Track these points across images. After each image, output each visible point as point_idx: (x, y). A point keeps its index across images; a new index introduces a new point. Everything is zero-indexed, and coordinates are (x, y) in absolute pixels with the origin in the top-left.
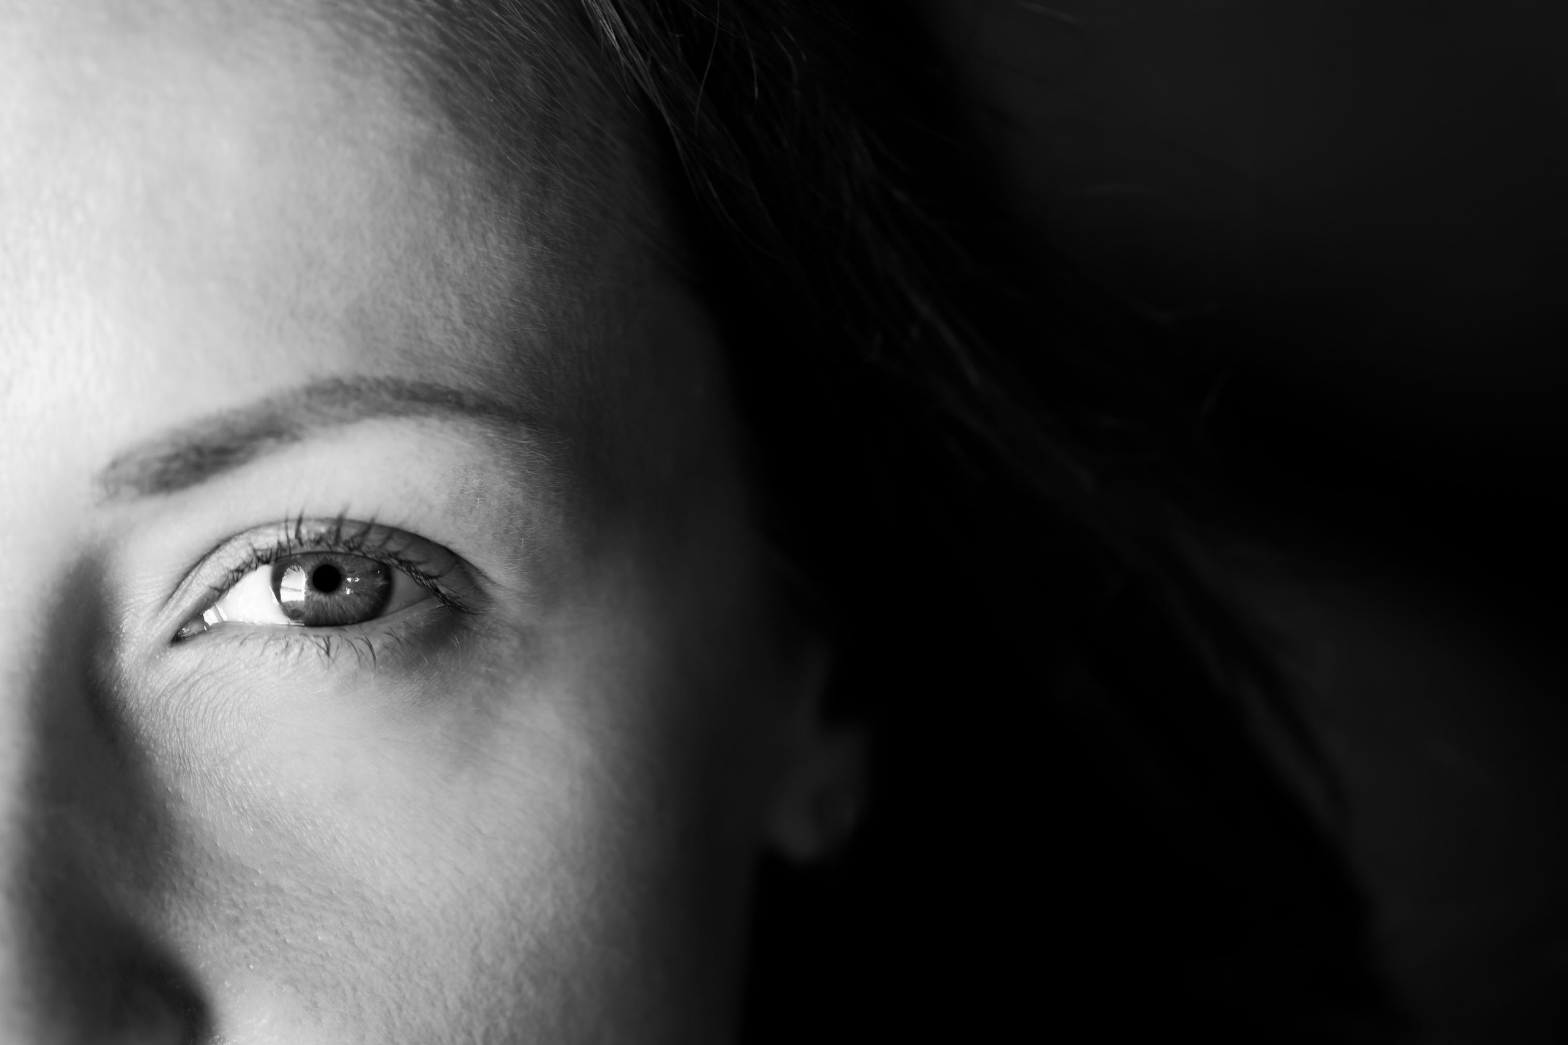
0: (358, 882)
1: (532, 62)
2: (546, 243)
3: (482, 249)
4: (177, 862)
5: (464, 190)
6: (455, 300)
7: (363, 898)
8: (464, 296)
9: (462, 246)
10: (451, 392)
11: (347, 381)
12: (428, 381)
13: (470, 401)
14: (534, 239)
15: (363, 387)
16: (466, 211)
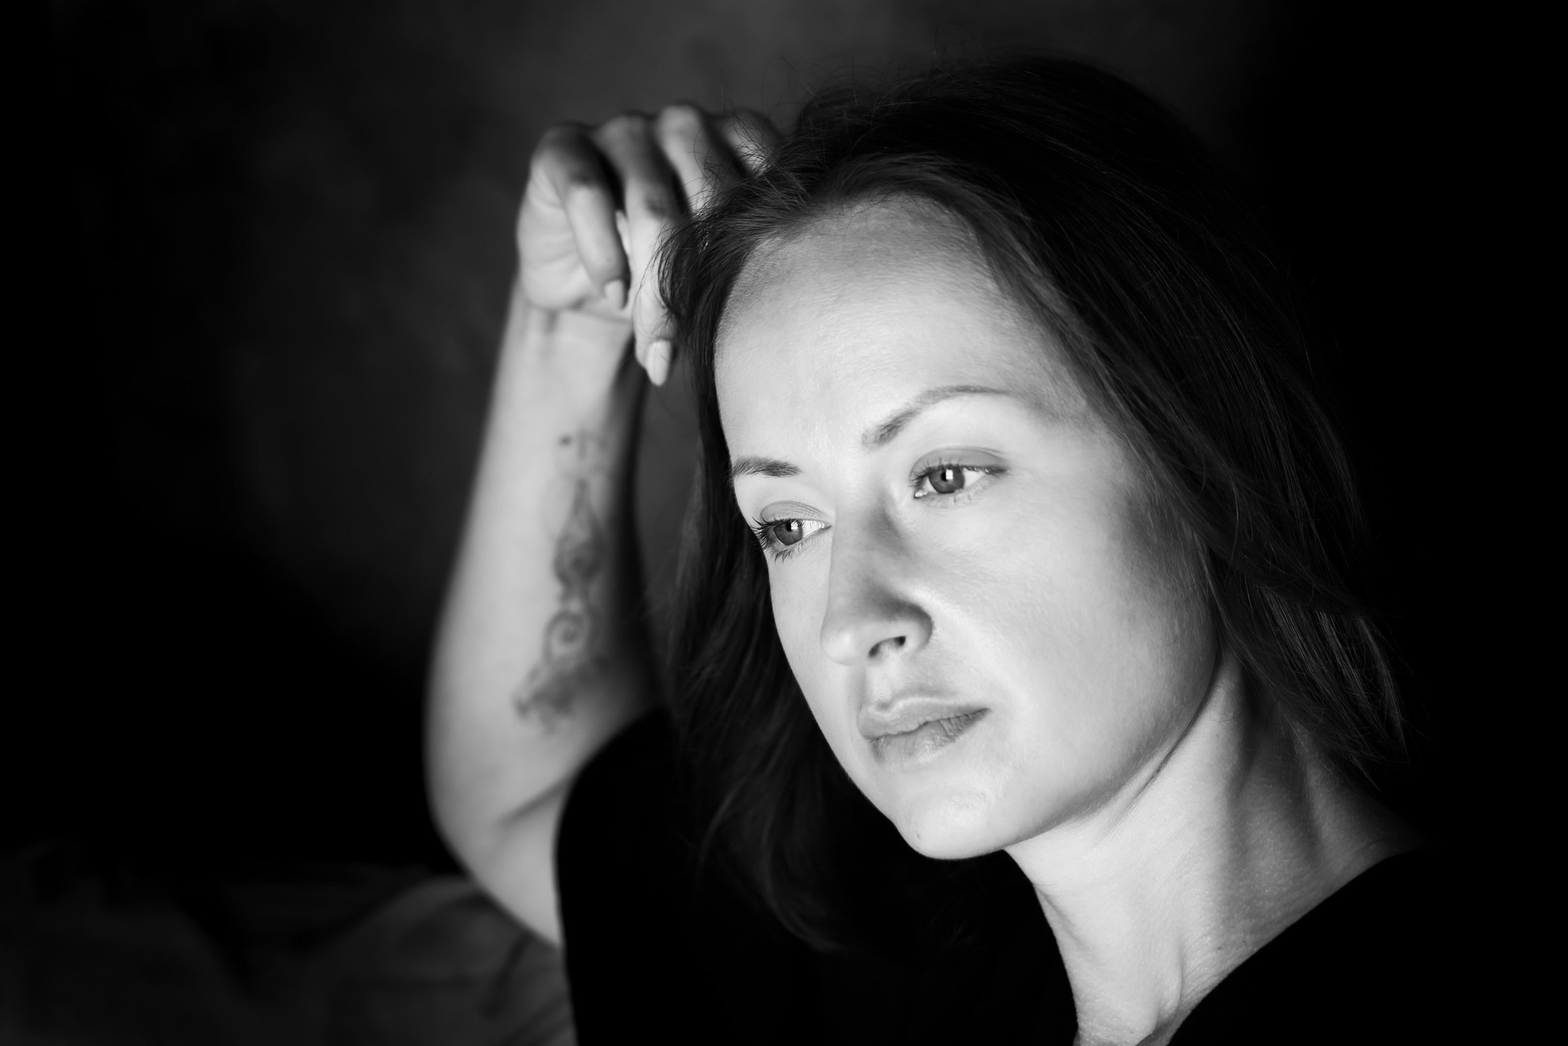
10: (971, 387)
12: (962, 384)
13: (978, 389)
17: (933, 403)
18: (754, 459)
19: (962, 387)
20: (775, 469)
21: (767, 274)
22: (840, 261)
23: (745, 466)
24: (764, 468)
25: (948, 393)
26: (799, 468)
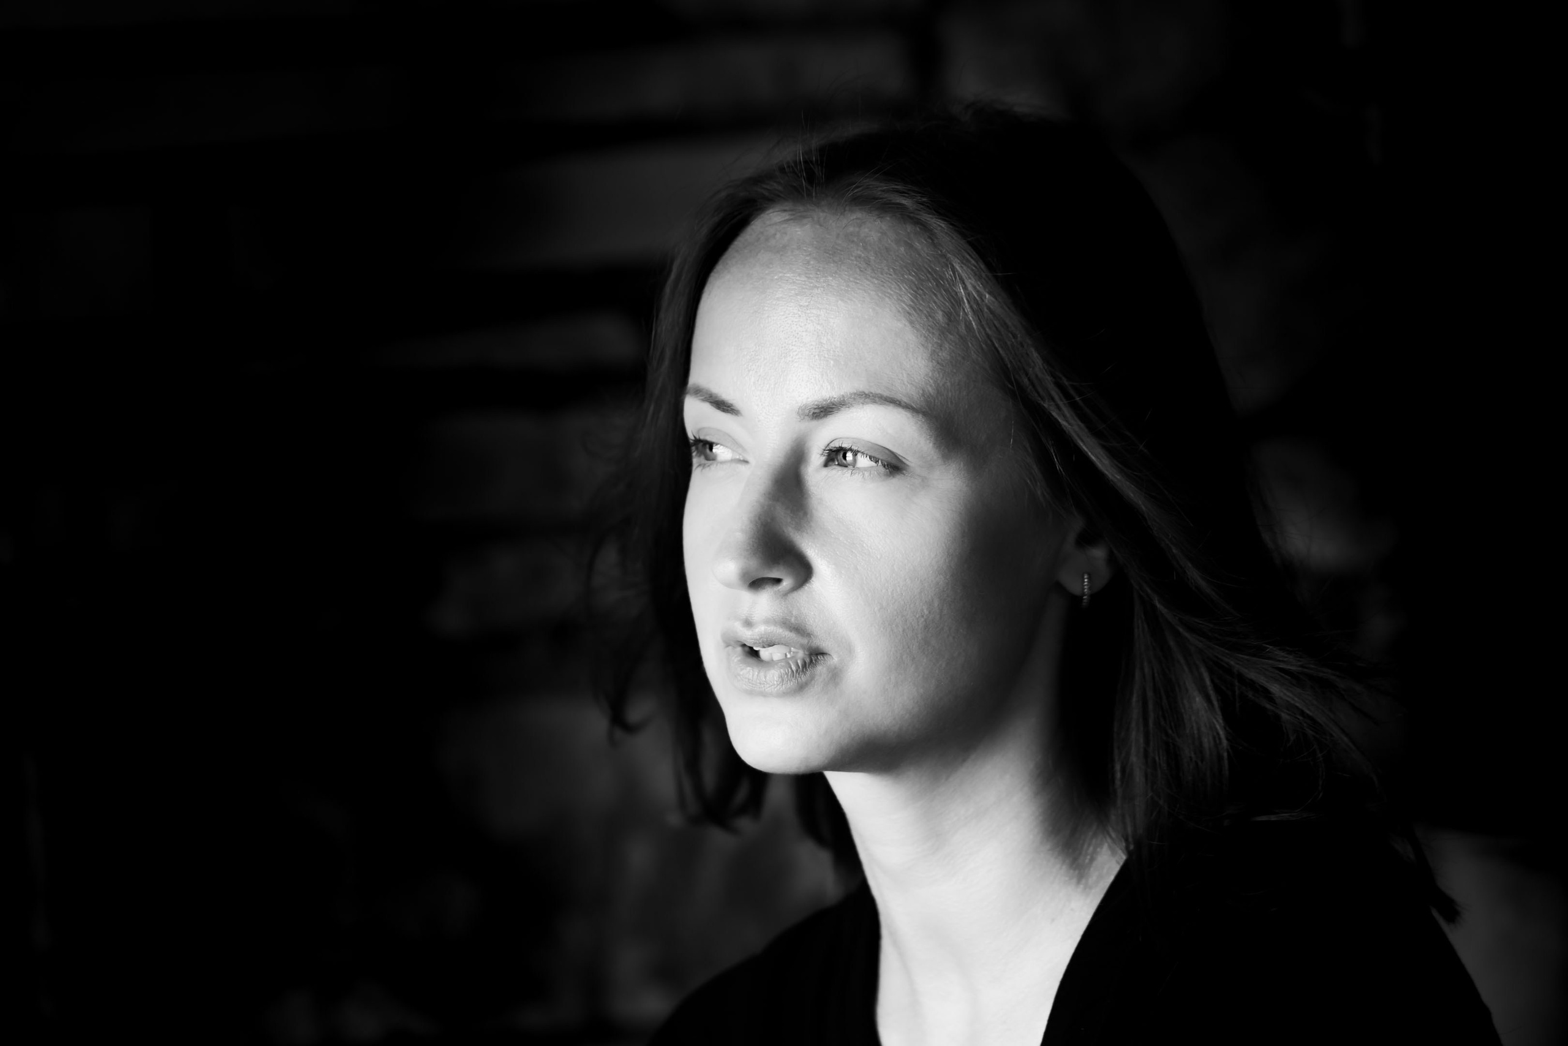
0: (862, 541)
1: (942, 311)
2: (938, 363)
3: (916, 362)
4: (811, 527)
5: (912, 344)
6: (905, 375)
7: (863, 546)
8: (908, 374)
9: (909, 360)
10: (898, 401)
11: (867, 393)
12: (891, 396)
13: (903, 404)
14: (934, 361)
15: (871, 395)
16: (911, 350)
17: (863, 404)
18: (707, 390)
19: (891, 398)
20: (722, 405)
21: (767, 240)
22: (828, 255)
23: (698, 392)
24: (712, 401)
25: (877, 399)
26: (741, 412)
